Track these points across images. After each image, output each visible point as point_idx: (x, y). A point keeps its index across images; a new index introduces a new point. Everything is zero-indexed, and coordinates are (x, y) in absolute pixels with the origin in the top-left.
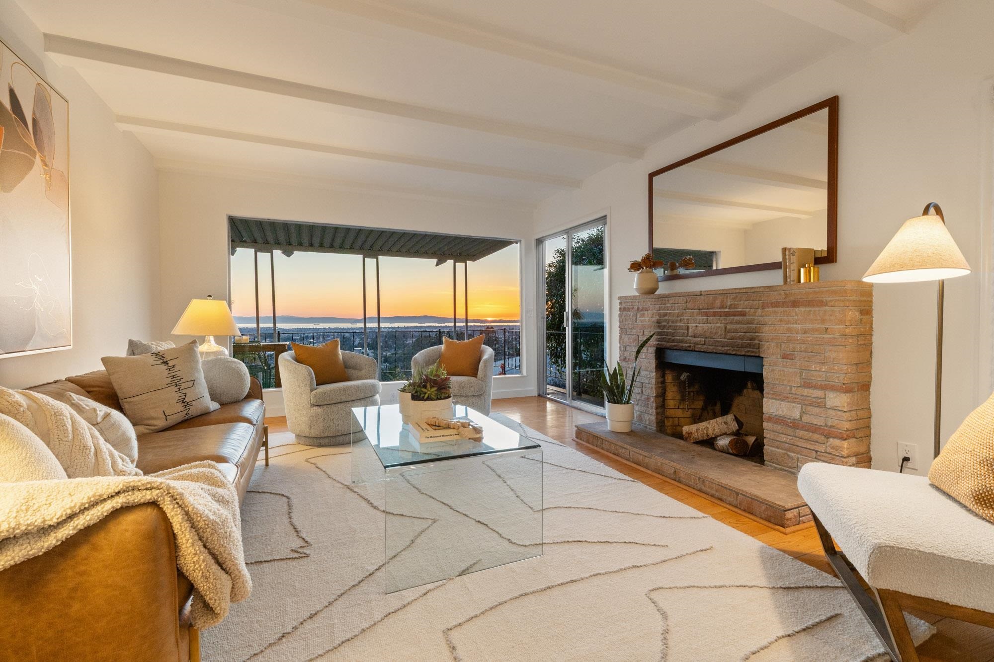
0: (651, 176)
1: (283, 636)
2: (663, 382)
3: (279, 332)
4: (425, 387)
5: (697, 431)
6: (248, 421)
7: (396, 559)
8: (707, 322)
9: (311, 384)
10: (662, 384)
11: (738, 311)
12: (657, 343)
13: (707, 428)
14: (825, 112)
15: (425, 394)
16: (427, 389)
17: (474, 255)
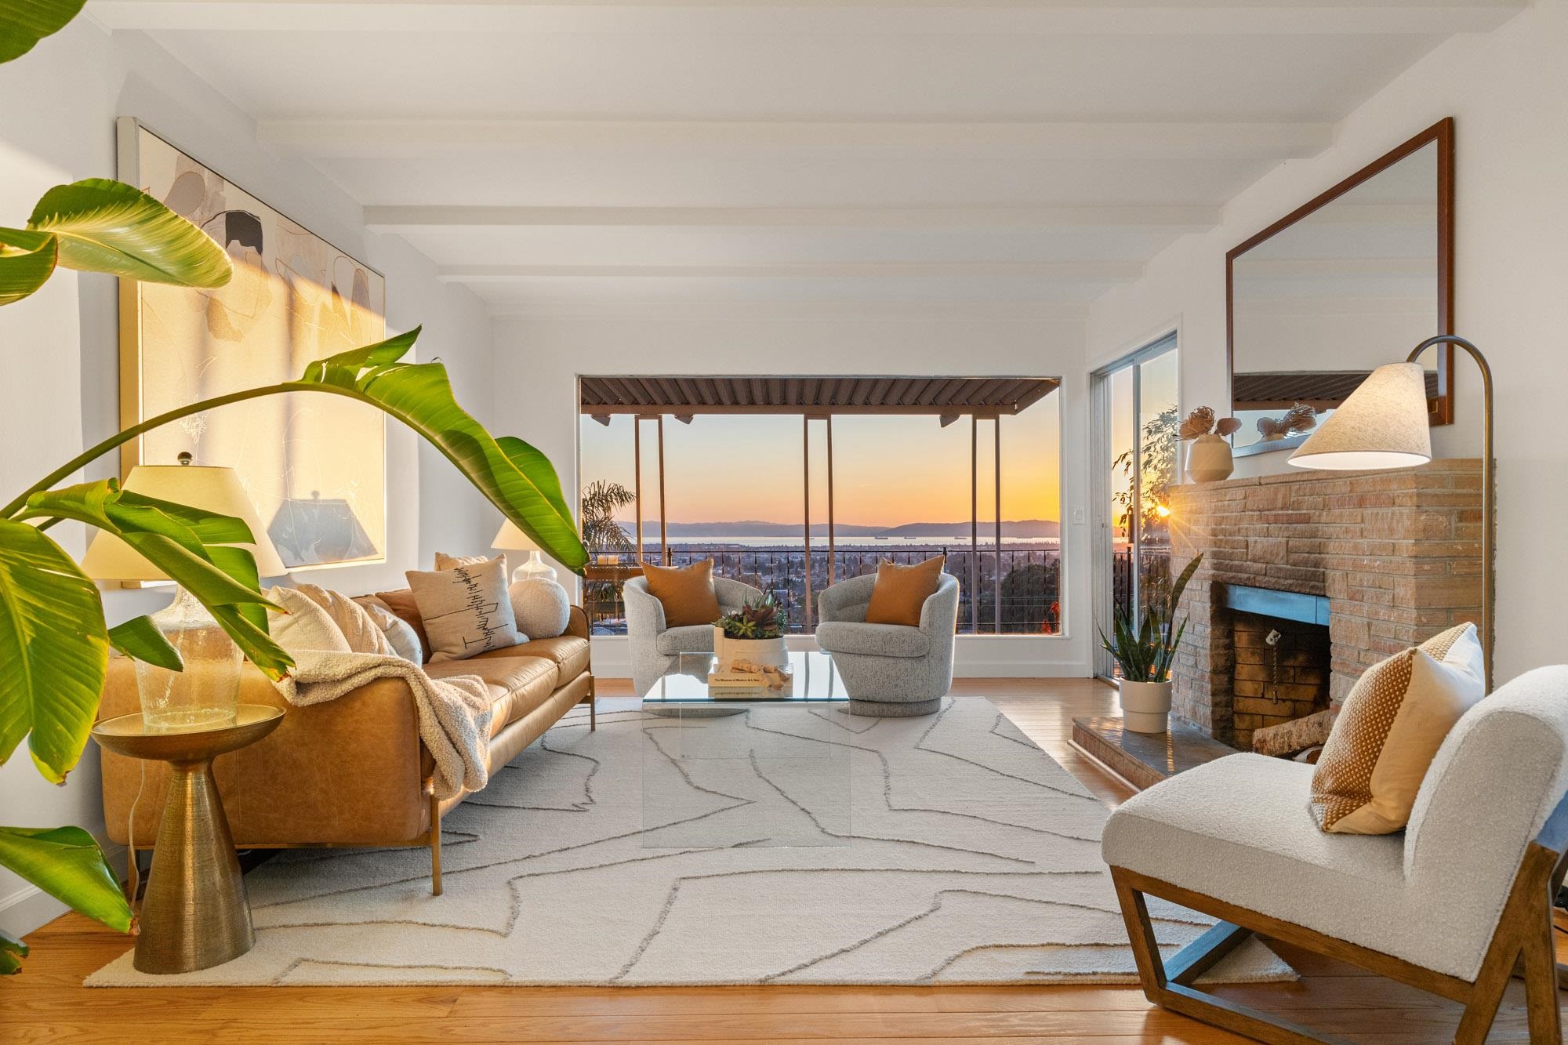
0: (1231, 255)
1: (528, 857)
2: (1231, 646)
3: (669, 549)
4: (741, 620)
5: (1274, 738)
6: (554, 659)
7: (676, 826)
8: (1268, 534)
9: (658, 623)
10: (1225, 649)
11: (1301, 514)
12: (1214, 572)
13: (1290, 733)
14: (1433, 145)
15: (740, 629)
16: (743, 623)
17: (1014, 404)
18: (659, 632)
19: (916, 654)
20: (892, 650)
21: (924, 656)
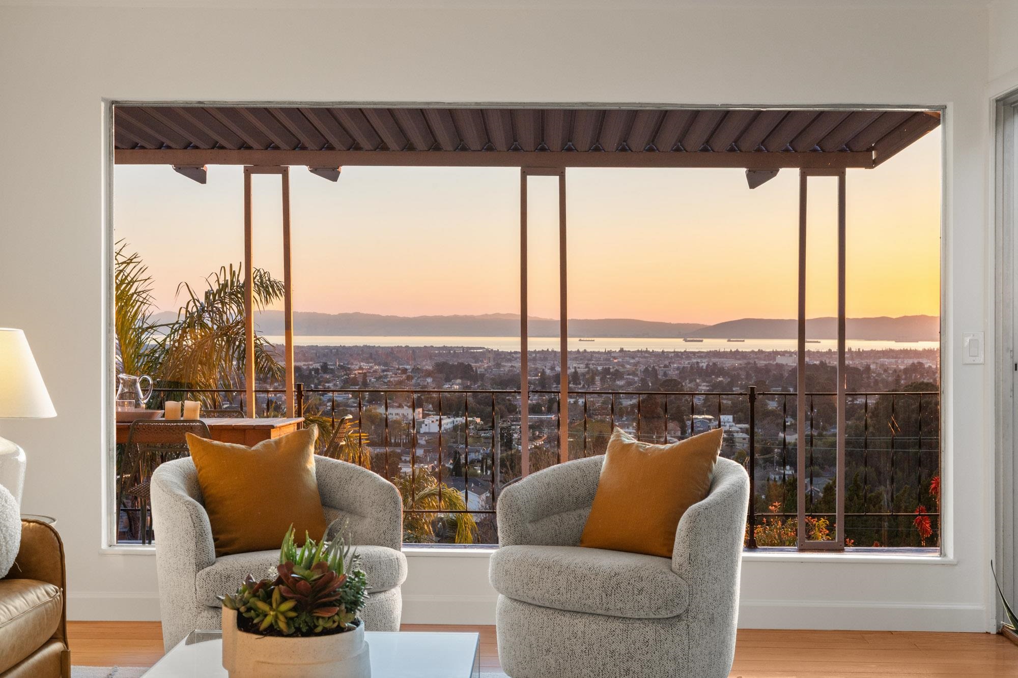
4: (267, 598)
9: (200, 548)
15: (266, 616)
16: (271, 604)
17: (870, 150)
18: (200, 566)
19: (664, 614)
20: (620, 605)
21: (678, 617)
